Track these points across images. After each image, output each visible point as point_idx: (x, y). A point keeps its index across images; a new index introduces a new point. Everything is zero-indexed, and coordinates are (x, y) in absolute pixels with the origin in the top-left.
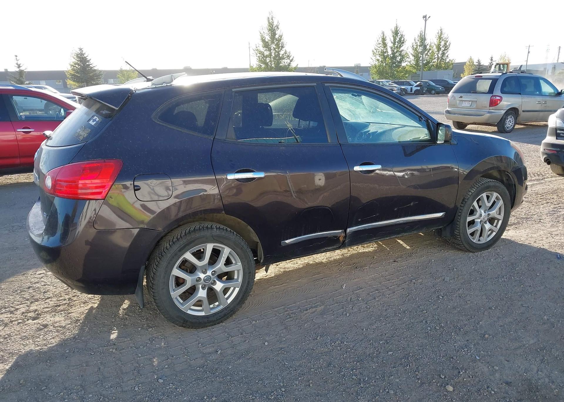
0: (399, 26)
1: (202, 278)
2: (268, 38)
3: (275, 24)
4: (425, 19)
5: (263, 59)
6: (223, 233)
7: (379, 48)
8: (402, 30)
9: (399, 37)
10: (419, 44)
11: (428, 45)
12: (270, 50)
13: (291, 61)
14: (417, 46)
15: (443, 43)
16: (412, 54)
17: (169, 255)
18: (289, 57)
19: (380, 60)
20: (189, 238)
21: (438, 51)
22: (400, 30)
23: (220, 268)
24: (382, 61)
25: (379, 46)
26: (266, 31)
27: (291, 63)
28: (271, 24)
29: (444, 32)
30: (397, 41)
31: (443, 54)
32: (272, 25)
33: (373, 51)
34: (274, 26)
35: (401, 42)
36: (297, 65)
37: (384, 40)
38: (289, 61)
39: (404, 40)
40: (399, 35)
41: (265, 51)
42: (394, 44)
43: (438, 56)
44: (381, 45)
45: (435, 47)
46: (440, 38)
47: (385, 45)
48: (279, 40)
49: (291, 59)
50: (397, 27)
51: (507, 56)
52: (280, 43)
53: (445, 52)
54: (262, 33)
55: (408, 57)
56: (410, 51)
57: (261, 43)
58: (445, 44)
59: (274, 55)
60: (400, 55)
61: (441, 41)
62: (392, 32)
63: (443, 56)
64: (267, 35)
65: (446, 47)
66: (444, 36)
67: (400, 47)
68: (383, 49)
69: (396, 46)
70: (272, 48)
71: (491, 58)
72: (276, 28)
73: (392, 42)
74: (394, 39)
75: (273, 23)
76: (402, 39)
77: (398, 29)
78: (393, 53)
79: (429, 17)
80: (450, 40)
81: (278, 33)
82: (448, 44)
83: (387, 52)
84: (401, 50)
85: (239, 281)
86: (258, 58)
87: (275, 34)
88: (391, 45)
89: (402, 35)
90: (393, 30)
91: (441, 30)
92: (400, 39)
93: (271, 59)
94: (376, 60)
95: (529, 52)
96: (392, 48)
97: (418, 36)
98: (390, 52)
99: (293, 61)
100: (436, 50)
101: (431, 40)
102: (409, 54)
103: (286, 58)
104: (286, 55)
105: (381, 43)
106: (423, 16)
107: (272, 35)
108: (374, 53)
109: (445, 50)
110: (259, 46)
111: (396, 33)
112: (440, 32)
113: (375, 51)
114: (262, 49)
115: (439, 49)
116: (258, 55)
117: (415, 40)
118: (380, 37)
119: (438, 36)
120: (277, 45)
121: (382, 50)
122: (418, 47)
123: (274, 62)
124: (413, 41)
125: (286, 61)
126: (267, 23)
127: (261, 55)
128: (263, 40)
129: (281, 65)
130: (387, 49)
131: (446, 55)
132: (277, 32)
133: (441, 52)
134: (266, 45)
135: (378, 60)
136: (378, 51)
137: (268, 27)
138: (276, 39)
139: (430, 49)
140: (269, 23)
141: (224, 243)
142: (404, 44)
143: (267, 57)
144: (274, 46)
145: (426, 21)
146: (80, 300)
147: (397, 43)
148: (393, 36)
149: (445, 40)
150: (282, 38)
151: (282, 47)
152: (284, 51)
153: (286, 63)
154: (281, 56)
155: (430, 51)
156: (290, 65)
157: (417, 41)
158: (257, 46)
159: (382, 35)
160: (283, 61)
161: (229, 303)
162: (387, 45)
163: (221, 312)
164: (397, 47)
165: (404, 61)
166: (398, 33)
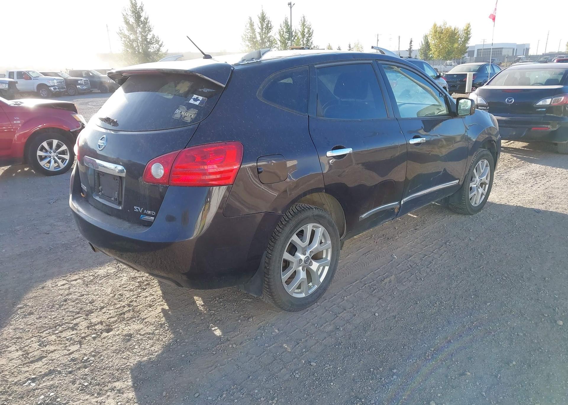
0: (265, 12)
1: (303, 260)
2: (132, 20)
3: (139, 5)
4: (290, 6)
5: (128, 44)
6: (320, 213)
7: (247, 34)
8: (269, 16)
9: (266, 23)
10: (285, 30)
11: (293, 31)
12: (136, 33)
13: (160, 46)
14: (283, 32)
15: (306, 30)
16: (279, 41)
17: (282, 238)
18: (157, 42)
19: (250, 45)
20: (297, 220)
21: (303, 38)
22: (266, 16)
23: (316, 248)
24: (251, 47)
25: (248, 31)
26: (130, 13)
27: (161, 48)
28: (134, 5)
29: (306, 19)
30: (264, 27)
31: (308, 40)
32: (136, 7)
33: (242, 37)
34: (138, 8)
35: (269, 28)
36: (168, 50)
37: (252, 25)
38: (158, 46)
39: (271, 26)
40: (266, 20)
41: (130, 35)
42: (262, 30)
43: (303, 42)
44: (249, 31)
45: (299, 34)
46: (303, 25)
47: (253, 31)
48: (145, 23)
49: (160, 44)
50: (263, 13)
51: (360, 44)
52: (146, 26)
53: (309, 39)
54: (125, 14)
55: (276, 43)
56: (277, 37)
57: (125, 26)
58: (309, 31)
59: (141, 40)
60: (269, 41)
61: (305, 28)
62: (259, 18)
63: (307, 42)
64: (130, 17)
65: (310, 34)
66: (307, 24)
67: (268, 32)
68: (251, 34)
69: (264, 31)
70: (138, 32)
71: (349, 45)
72: (140, 10)
73: (260, 28)
74: (261, 25)
75: (136, 4)
76: (269, 25)
77: (265, 14)
78: (262, 39)
79: (293, 4)
80: (313, 28)
81: (143, 15)
82: (311, 31)
83: (255, 38)
84: (269, 36)
85: (328, 259)
86: (123, 42)
87: (140, 17)
88: (259, 31)
89: (269, 21)
90: (260, 16)
91: (304, 17)
92: (267, 25)
93: (138, 43)
94: (246, 46)
95: (378, 40)
96: (260, 34)
97: (284, 22)
98: (259, 38)
99: (162, 46)
100: (301, 36)
101: (296, 27)
102: (277, 40)
103: (155, 43)
104: (155, 39)
105: (249, 28)
106: (289, 3)
107: (136, 18)
108: (243, 39)
109: (309, 37)
110: (123, 30)
111: (263, 18)
112: (303, 19)
113: (244, 37)
114: (127, 33)
115: (303, 36)
116: (123, 39)
117: (281, 26)
118: (248, 22)
119: (301, 23)
120: (144, 28)
121: (251, 36)
122: (285, 33)
123: (141, 47)
124: (280, 28)
125: (155, 46)
126: (130, 4)
127: (126, 39)
128: (127, 23)
129: (149, 50)
130: (255, 35)
131: (311, 41)
132: (141, 14)
133: (305, 39)
134: (131, 28)
135: (248, 46)
136: (247, 36)
137: (131, 8)
138: (141, 21)
139: (296, 36)
140: (132, 4)
141: (321, 222)
142: (272, 30)
143: (134, 40)
144: (140, 30)
145: (291, 8)
146: (142, 305)
147: (264, 29)
148: (261, 22)
149: (308, 27)
150: (148, 20)
151: (150, 31)
152: (152, 35)
153: (155, 48)
154: (148, 40)
155: (296, 38)
156: (160, 50)
157: (283, 28)
158: (121, 28)
159: (250, 21)
160: (152, 46)
161: (321, 282)
162: (255, 31)
163: (317, 292)
164: (265, 33)
165: (273, 47)
166: (265, 19)
